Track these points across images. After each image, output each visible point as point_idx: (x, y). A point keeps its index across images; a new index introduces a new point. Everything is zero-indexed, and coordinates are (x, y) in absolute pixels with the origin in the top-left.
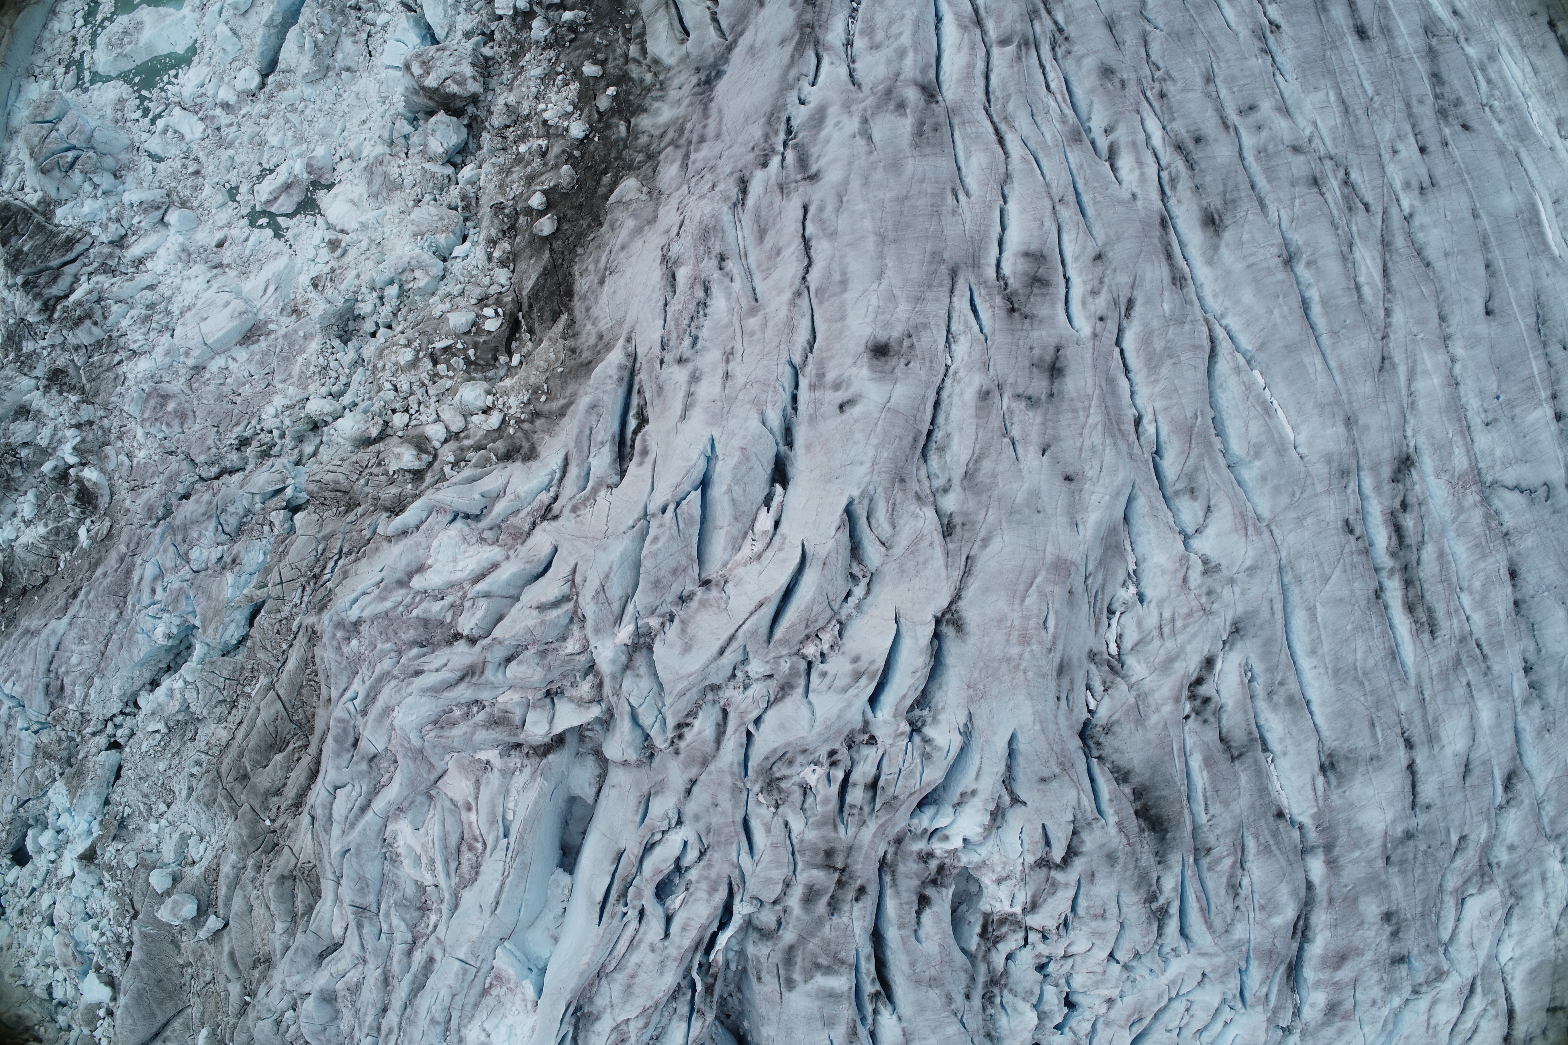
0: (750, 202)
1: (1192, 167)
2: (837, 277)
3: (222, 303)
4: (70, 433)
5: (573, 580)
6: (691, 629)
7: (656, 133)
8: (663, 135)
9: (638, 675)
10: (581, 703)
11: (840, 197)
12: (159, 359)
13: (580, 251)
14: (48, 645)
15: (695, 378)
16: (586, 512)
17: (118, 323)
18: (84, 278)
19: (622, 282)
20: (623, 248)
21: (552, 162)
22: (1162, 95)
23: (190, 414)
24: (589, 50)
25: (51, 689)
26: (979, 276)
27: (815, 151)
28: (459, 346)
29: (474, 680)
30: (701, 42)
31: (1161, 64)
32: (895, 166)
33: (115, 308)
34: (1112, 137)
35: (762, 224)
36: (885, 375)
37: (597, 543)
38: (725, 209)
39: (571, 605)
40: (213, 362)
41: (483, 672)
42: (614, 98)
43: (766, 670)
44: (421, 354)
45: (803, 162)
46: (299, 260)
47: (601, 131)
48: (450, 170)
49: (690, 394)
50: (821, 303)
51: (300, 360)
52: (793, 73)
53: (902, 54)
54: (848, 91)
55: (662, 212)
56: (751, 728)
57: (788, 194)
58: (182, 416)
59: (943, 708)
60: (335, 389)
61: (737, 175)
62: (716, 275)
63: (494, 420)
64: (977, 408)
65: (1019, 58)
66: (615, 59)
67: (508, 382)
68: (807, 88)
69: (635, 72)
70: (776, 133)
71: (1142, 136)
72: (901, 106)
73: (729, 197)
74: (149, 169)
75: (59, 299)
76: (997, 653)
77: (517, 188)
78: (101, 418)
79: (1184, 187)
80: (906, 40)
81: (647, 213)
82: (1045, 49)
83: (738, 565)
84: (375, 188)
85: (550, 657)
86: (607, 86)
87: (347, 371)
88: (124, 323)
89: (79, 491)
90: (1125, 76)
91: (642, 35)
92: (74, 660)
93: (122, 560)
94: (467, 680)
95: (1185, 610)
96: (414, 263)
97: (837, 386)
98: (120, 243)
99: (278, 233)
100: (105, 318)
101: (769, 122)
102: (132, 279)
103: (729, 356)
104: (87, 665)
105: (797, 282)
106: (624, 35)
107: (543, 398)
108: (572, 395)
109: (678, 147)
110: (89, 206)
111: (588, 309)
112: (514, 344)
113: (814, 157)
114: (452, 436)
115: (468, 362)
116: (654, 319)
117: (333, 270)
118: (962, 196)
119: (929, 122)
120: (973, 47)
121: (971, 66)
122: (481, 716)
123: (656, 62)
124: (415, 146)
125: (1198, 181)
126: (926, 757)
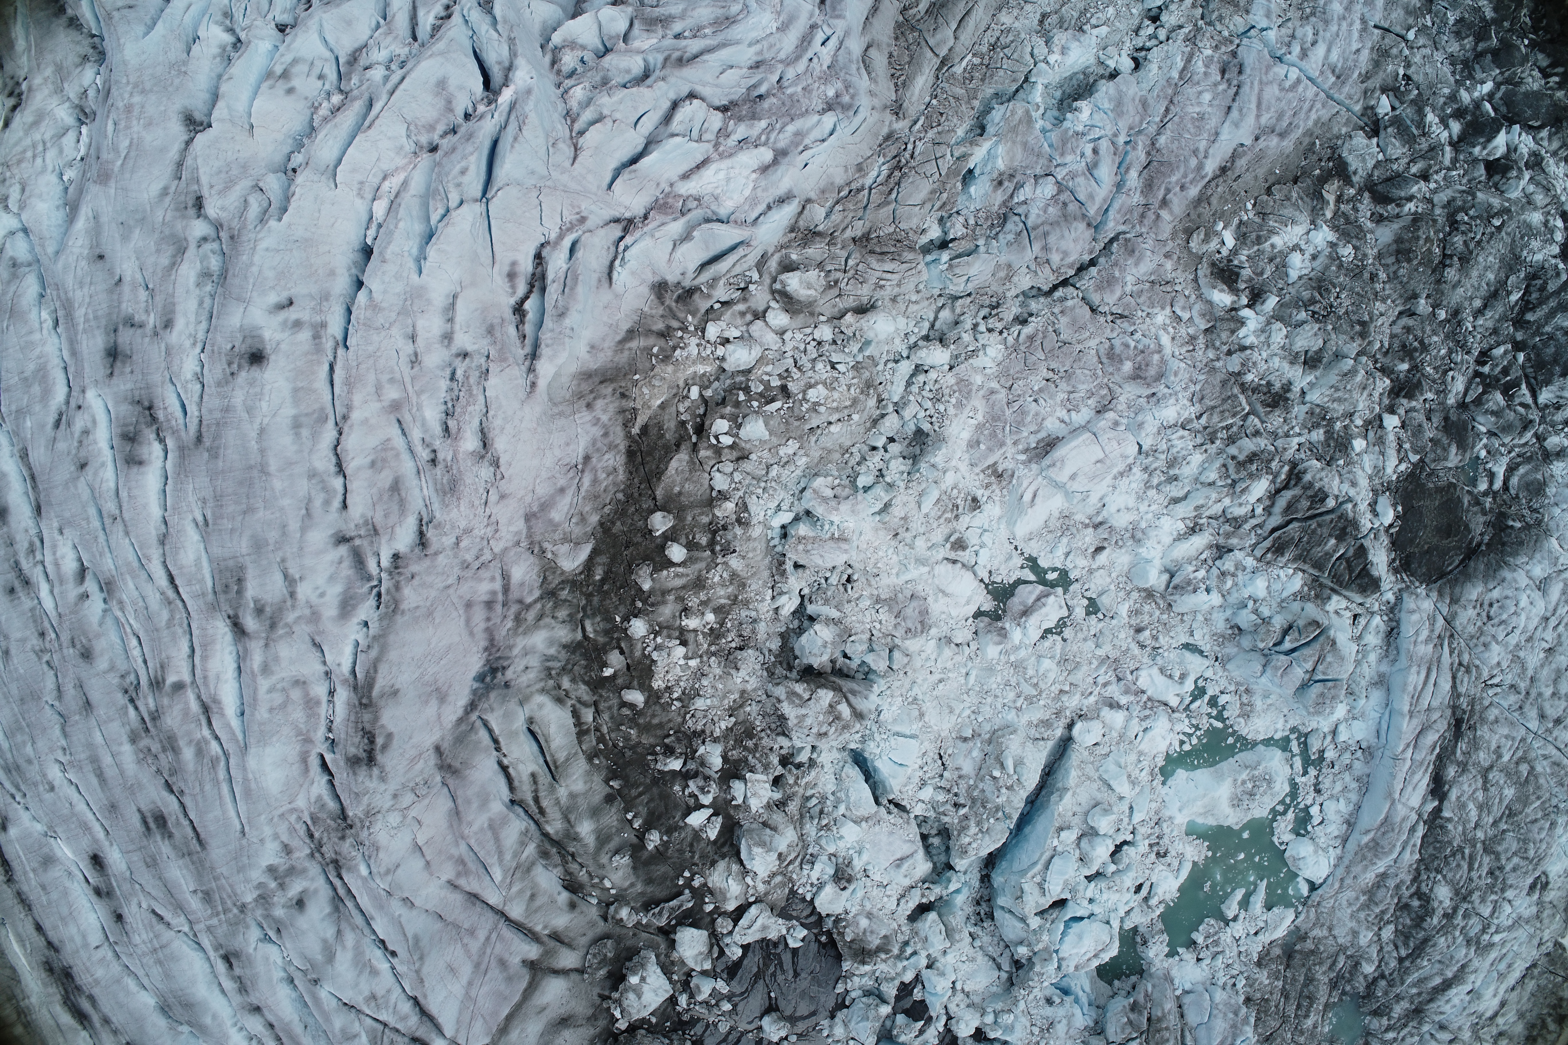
0: (411, 522)
1: (17, 563)
2: (305, 432)
3: (1079, 479)
4: (1251, 340)
5: (576, 149)
6: (441, 103)
7: (548, 620)
8: (540, 617)
9: (499, 63)
10: (572, 45)
11: (308, 514)
12: (1149, 418)
13: (620, 496)
14: (1241, 110)
15: (448, 337)
16: (569, 217)
17: (1209, 460)
18: (1259, 510)
19: (558, 453)
20: (562, 490)
21: (671, 598)
22: (42, 634)
23: (1105, 360)
24: (641, 721)
25: (1236, 70)
26: (179, 439)
27: (347, 570)
28: (755, 404)
29: (676, 55)
30: (508, 716)
31: (45, 667)
32: (258, 546)
33: (1212, 475)
34: (81, 590)
35: (396, 497)
36: (251, 334)
37: (548, 183)
38: (438, 514)
39: (577, 127)
40: (1087, 418)
41: (666, 59)
42: (605, 665)
43: (370, 73)
44: (800, 396)
45: (359, 560)
46: (1003, 533)
47: (615, 628)
48: (811, 609)
49: (451, 320)
50: (322, 409)
51: (980, 417)
52: (373, 653)
53: (266, 669)
54: (321, 633)
55: (520, 525)
56: (382, 21)
57: (366, 523)
58: (1113, 356)
59: (214, 58)
60: (921, 378)
61: (430, 551)
62: (437, 444)
63: (713, 331)
64: (173, 312)
65: (162, 667)
66: (610, 708)
67: (701, 369)
68: (360, 637)
69: (582, 691)
70: (388, 592)
71: (56, 591)
72: (259, 611)
73: (436, 527)
74: (1198, 635)
75: (1286, 487)
76: (153, 98)
77: (715, 577)
78: (1218, 359)
79: (22, 546)
80: (264, 684)
81: (539, 527)
82: (144, 681)
83: (403, 168)
84: (914, 604)
85: (598, 78)
86: (614, 676)
87: (911, 398)
88: (1197, 458)
89: (1236, 281)
90: (71, 650)
91: (581, 733)
92: (1207, 97)
93: (1164, 203)
94: (687, 55)
95: (23, 165)
96: (833, 503)
97: (297, 324)
98: (1221, 551)
99: (1032, 563)
100: (1224, 466)
101: (397, 602)
102: (1197, 508)
103: (415, 360)
104: (1190, 91)
105: (346, 430)
106: (603, 735)
107: (655, 350)
108: (622, 351)
109: (520, 602)
110: (1259, 586)
111: (606, 434)
112: (701, 411)
113: (346, 564)
114: (760, 315)
115: (747, 390)
116: (497, 397)
117: (957, 517)
118: (200, 519)
119: (233, 594)
120: (205, 678)
121: (205, 658)
122: (677, 27)
123: (559, 701)
124: (861, 642)
125: (10, 549)
126: (228, 14)
